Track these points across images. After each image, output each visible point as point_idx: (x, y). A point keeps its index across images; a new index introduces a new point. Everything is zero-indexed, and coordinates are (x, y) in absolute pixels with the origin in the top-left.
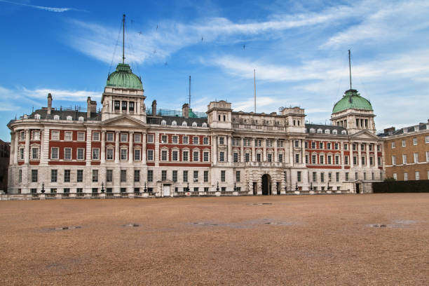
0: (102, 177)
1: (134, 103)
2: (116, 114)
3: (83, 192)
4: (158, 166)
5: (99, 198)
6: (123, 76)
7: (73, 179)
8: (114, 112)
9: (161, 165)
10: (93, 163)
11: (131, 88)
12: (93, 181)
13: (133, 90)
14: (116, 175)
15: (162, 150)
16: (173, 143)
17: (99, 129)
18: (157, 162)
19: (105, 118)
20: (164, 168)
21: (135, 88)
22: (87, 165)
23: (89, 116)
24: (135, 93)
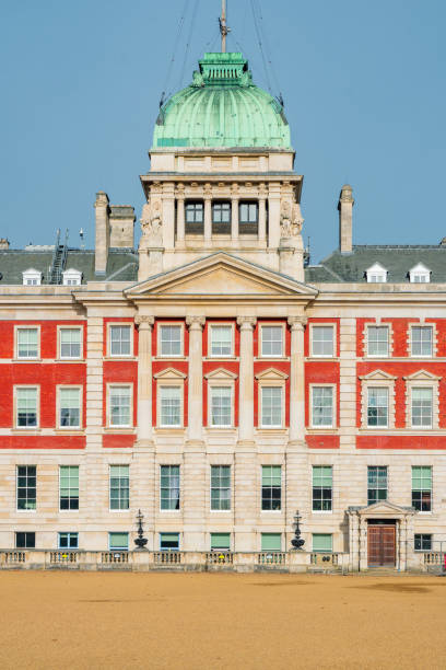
0: (144, 491)
1: (255, 202)
2: (189, 250)
3: (81, 545)
4: (353, 450)
5: (129, 570)
6: (216, 104)
7: (44, 499)
8: (180, 244)
9: (364, 442)
10: (111, 440)
11: (247, 143)
12: (114, 505)
13: (254, 154)
14: (196, 485)
15: (365, 384)
16: (413, 357)
17: (129, 312)
18: (348, 432)
19: (149, 268)
20: (378, 456)
21: (260, 144)
22: (89, 447)
23: (101, 265)
24: (261, 165)
